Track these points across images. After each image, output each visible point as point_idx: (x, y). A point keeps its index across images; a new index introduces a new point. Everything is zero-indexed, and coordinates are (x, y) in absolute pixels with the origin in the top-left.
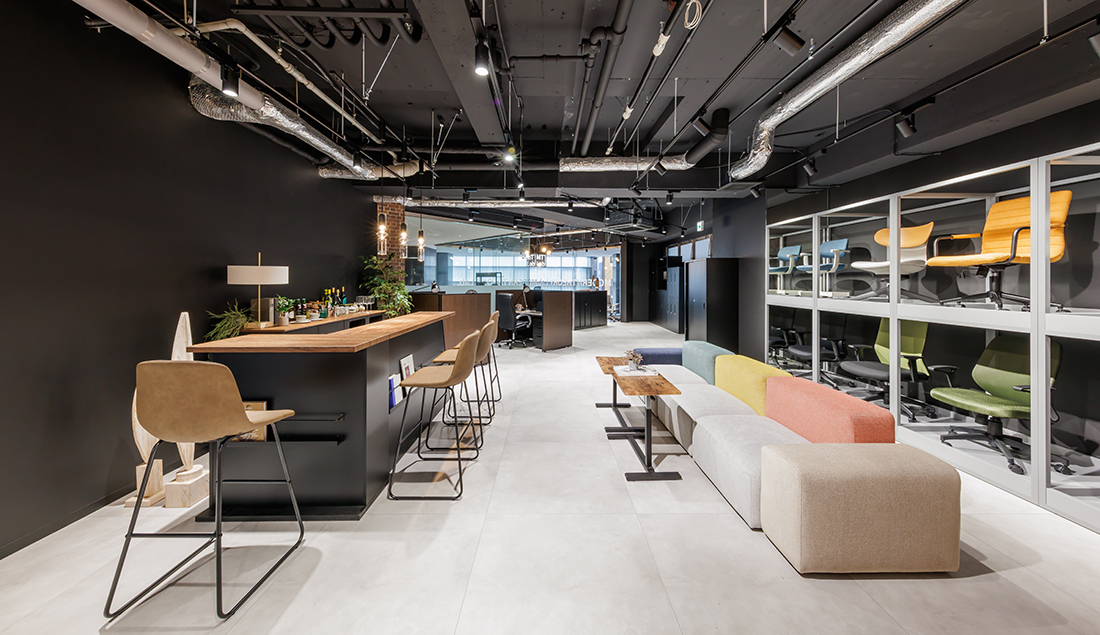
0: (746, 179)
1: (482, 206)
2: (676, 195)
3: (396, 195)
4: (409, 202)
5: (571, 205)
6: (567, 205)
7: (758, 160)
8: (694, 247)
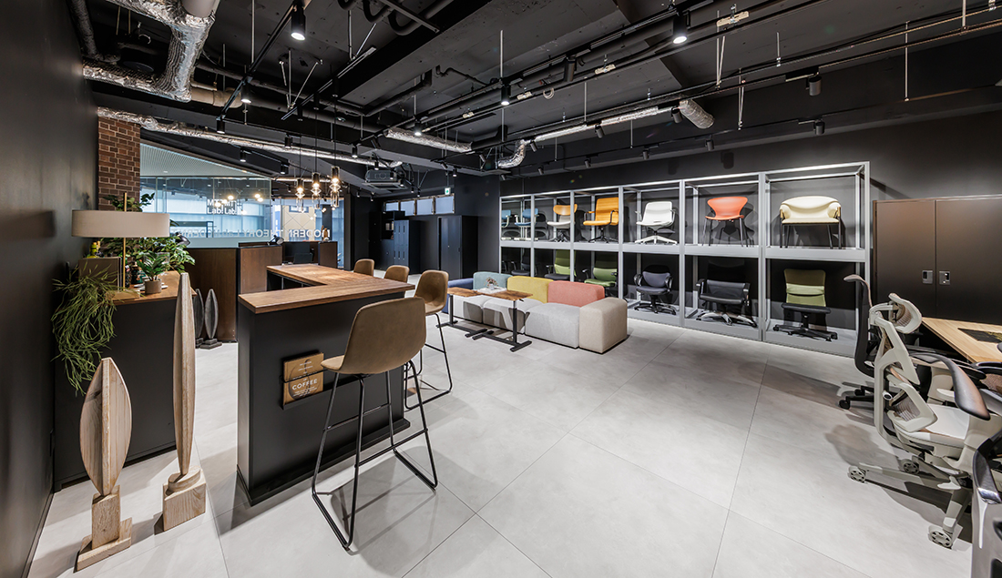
0: (505, 169)
1: (266, 147)
2: (458, 170)
3: (145, 116)
4: (151, 125)
5: (377, 164)
6: (374, 164)
7: (517, 160)
8: (416, 204)
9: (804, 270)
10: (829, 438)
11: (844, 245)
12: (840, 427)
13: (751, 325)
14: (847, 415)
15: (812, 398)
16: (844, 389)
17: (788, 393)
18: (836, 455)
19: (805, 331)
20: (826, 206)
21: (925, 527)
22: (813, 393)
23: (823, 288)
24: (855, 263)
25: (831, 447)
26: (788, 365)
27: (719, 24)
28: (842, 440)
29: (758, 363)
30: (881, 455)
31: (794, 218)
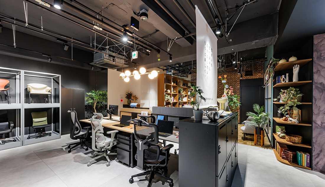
9: (39, 112)
10: (76, 161)
11: (48, 102)
12: (74, 157)
13: (14, 141)
14: (72, 154)
15: (60, 155)
16: (64, 148)
17: (52, 157)
18: (81, 164)
19: (41, 135)
20: (45, 88)
21: (105, 165)
22: (58, 153)
23: (46, 118)
24: (51, 108)
25: (78, 163)
26: (42, 149)
27: (95, 27)
28: (78, 160)
29: (31, 154)
30: (87, 158)
31: (33, 92)
